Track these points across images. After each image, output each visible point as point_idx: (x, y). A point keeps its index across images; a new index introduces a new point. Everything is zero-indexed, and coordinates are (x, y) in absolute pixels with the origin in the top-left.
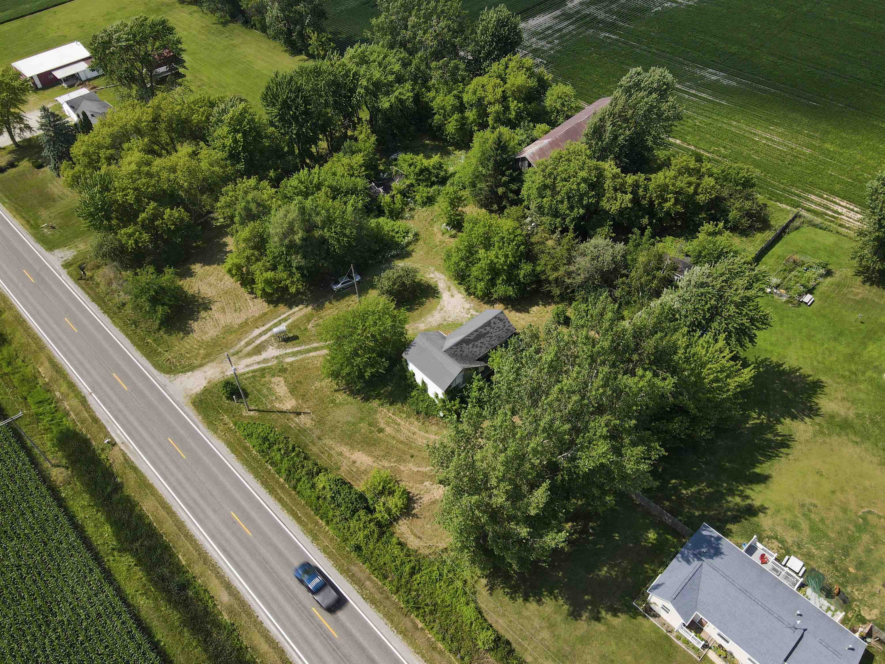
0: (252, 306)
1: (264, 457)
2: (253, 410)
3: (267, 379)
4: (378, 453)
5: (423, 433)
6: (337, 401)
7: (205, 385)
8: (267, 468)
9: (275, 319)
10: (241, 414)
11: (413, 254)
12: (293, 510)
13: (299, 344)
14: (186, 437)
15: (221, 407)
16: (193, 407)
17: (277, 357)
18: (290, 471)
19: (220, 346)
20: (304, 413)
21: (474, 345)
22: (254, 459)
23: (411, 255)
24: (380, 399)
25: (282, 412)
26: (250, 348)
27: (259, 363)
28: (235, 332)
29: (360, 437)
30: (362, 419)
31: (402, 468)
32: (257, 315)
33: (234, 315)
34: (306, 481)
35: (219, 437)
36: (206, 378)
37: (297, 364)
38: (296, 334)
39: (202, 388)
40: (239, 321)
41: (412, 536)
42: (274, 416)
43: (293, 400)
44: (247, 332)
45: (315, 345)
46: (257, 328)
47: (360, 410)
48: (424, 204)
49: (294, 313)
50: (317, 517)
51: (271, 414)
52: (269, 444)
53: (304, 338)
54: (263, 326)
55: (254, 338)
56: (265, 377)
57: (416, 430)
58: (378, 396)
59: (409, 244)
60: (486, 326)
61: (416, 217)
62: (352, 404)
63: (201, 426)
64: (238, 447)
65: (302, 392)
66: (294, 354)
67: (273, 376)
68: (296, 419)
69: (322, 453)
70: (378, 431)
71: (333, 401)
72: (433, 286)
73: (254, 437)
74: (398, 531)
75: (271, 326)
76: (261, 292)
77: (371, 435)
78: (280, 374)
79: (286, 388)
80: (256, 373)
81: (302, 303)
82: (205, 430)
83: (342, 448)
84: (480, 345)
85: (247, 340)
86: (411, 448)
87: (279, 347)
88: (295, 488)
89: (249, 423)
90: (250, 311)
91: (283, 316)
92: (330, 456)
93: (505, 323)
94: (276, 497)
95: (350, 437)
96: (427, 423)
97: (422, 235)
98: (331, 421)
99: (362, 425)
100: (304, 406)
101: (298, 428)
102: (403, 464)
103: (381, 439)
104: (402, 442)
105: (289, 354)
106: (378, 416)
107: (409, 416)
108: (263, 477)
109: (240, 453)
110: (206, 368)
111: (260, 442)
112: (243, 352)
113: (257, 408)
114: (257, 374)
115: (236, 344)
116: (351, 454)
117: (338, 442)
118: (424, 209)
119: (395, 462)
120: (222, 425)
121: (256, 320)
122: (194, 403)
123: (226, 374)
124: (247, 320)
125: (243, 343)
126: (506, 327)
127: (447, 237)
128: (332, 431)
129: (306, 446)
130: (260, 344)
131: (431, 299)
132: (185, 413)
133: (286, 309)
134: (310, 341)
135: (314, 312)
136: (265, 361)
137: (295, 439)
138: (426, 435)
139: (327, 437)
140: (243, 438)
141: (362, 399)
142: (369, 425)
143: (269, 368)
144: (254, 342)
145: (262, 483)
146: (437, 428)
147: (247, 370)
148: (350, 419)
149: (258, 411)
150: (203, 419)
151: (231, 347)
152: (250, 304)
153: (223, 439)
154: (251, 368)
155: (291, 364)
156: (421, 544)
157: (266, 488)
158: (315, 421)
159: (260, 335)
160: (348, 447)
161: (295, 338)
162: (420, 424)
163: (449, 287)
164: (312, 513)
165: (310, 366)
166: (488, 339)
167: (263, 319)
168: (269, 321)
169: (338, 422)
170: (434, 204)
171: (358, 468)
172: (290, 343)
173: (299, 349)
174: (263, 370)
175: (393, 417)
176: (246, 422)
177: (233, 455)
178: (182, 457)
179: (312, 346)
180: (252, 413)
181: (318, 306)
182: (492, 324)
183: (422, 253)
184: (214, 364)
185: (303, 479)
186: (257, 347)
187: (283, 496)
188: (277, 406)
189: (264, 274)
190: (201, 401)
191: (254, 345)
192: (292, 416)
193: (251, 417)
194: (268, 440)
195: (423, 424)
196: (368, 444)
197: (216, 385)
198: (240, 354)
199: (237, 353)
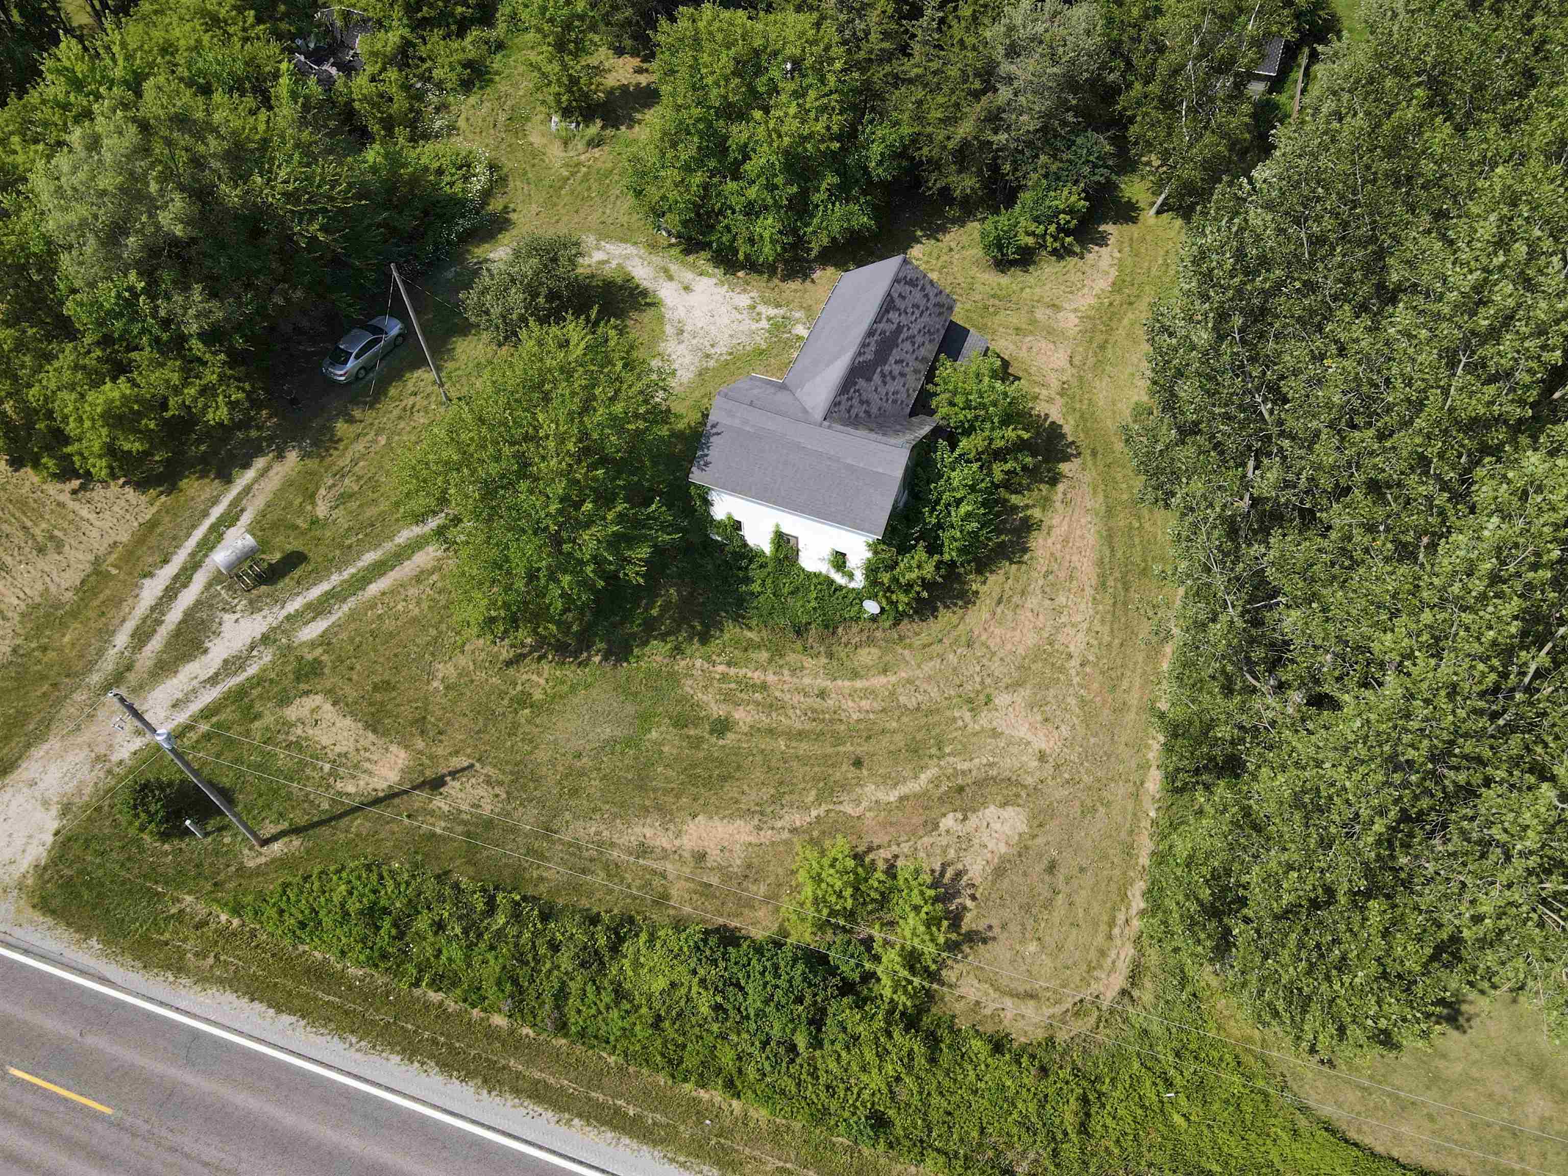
0: (92, 517)
1: (397, 972)
2: (274, 838)
3: (269, 719)
4: (752, 796)
5: (847, 683)
6: (538, 695)
7: (55, 825)
8: (427, 1006)
9: (194, 527)
10: (241, 868)
11: (513, 216)
12: (601, 1106)
13: (318, 575)
14: (74, 1033)
15: (153, 873)
16: (50, 921)
17: (266, 639)
18: (515, 982)
19: (43, 677)
20: (454, 774)
21: (883, 376)
22: (368, 995)
23: (508, 221)
24: (663, 637)
25: (377, 802)
26: (156, 644)
27: (213, 680)
28: (74, 614)
29: (671, 773)
30: (645, 719)
31: (848, 809)
32: (124, 537)
33: (41, 564)
34: (590, 988)
35: (204, 979)
36: (46, 803)
37: (344, 636)
38: (289, 548)
39: (49, 839)
40: (72, 578)
41: (1008, 1002)
42: (358, 824)
43: (394, 748)
44: (118, 602)
45: (370, 557)
46: (150, 575)
47: (625, 690)
48: (466, 86)
49: (247, 490)
50: (688, 1087)
51: (345, 821)
52: (395, 925)
53: (322, 549)
54: (166, 561)
55: (153, 609)
56: (258, 716)
57: (823, 682)
58: (650, 629)
59: (487, 194)
60: (887, 311)
61: (461, 123)
62: (587, 686)
63: (111, 970)
64: (290, 984)
65: (407, 711)
66: (318, 609)
67: (284, 701)
68: (439, 803)
69: (584, 871)
70: (712, 732)
71: (524, 700)
72: (619, 281)
73: (327, 922)
74: (959, 1007)
75: (193, 555)
76: (104, 463)
77: (701, 755)
78: (303, 686)
79: (348, 721)
80: (222, 717)
81: (259, 451)
82: (136, 978)
83: (638, 830)
84: (897, 369)
85: (130, 626)
86: (838, 741)
87: (254, 607)
88: (562, 1027)
89: (286, 886)
90: (95, 533)
91: (216, 512)
92: (613, 870)
93: (923, 289)
94: (517, 1091)
95: (641, 785)
96: (841, 652)
97: (508, 164)
98: (553, 762)
99: (654, 734)
100: (440, 751)
101: (460, 829)
102: (845, 797)
103: (736, 751)
104: (801, 735)
105: (299, 614)
106: (688, 686)
107: (778, 652)
108: (435, 1042)
109: (306, 997)
110: (28, 769)
111: (359, 930)
112: (138, 666)
113: (284, 825)
114: (226, 715)
115: (100, 653)
116: (678, 835)
117: (615, 816)
118: (473, 100)
119: (819, 800)
120: (192, 934)
121: (131, 553)
122: (44, 905)
123: (115, 758)
124: (97, 561)
125: (122, 639)
126: (933, 300)
127: (581, 146)
128: (575, 792)
129: (518, 874)
130: (184, 621)
131: (634, 315)
132: (26, 952)
133: (210, 487)
134: (349, 553)
135: (312, 464)
136: (232, 665)
137: (471, 870)
138: (859, 684)
139: (568, 816)
140: (287, 942)
141: (606, 658)
142: (676, 725)
143: (259, 680)
144: (159, 622)
145: (446, 1066)
146: (875, 651)
147: (182, 717)
148: (607, 731)
149: (295, 831)
150: (106, 943)
151: (90, 667)
152: (84, 513)
153: (221, 981)
154: (195, 707)
155: (324, 641)
156: (1048, 1011)
157: (467, 1075)
158: (500, 783)
159: (171, 593)
160: (654, 819)
161: (294, 560)
162: (823, 660)
163: (666, 271)
164: (662, 1079)
165: (389, 625)
166: (907, 346)
167: (153, 540)
168: (177, 542)
169: (579, 756)
170: (491, 80)
171: (720, 868)
172: (287, 582)
173: (325, 587)
174: (239, 695)
175: (732, 671)
176: (274, 887)
177: (286, 1019)
178: (97, 1116)
179: (360, 564)
180: (277, 847)
181: (316, 443)
182: (898, 303)
183: (534, 208)
184: (53, 743)
185: (574, 987)
186: (178, 633)
187: (537, 1075)
188: (351, 789)
189: (91, 396)
190: (68, 884)
191: (164, 632)
192: (420, 797)
193: (282, 863)
194: (385, 911)
195: (830, 656)
196: (708, 783)
197: (98, 809)
198: (131, 677)
199: (118, 678)
